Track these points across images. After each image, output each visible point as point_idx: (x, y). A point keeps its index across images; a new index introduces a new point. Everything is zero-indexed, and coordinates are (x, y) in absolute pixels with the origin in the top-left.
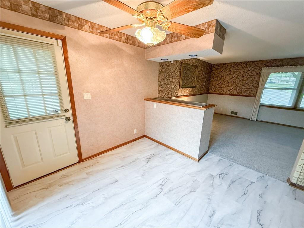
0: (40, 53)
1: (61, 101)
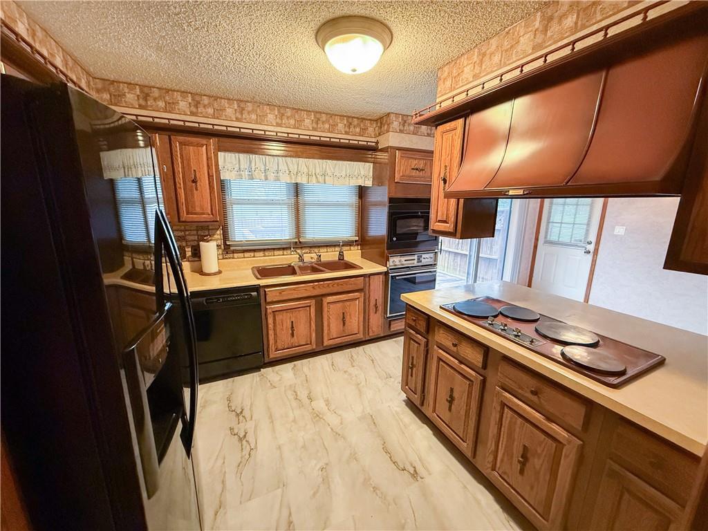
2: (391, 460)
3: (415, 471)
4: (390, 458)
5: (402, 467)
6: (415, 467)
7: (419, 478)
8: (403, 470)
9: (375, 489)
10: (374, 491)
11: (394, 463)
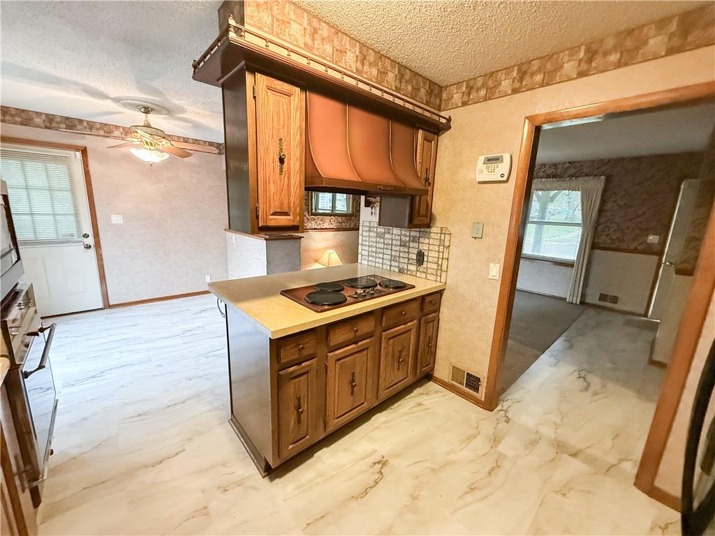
0: (51, 166)
1: (78, 222)
2: (374, 486)
3: (378, 463)
4: (372, 488)
5: (378, 474)
6: (375, 463)
7: (384, 459)
8: (382, 473)
9: (415, 498)
10: (417, 499)
11: (377, 483)
